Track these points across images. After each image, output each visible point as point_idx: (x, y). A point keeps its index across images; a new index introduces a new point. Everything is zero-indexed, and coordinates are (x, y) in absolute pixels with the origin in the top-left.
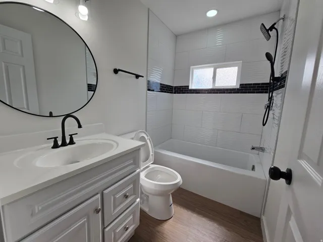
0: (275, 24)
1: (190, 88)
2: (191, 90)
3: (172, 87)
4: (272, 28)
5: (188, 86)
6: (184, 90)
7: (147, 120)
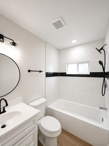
0: (103, 47)
1: (67, 74)
2: (67, 75)
3: (58, 73)
4: (102, 49)
5: (66, 73)
6: (64, 74)
7: (46, 91)
